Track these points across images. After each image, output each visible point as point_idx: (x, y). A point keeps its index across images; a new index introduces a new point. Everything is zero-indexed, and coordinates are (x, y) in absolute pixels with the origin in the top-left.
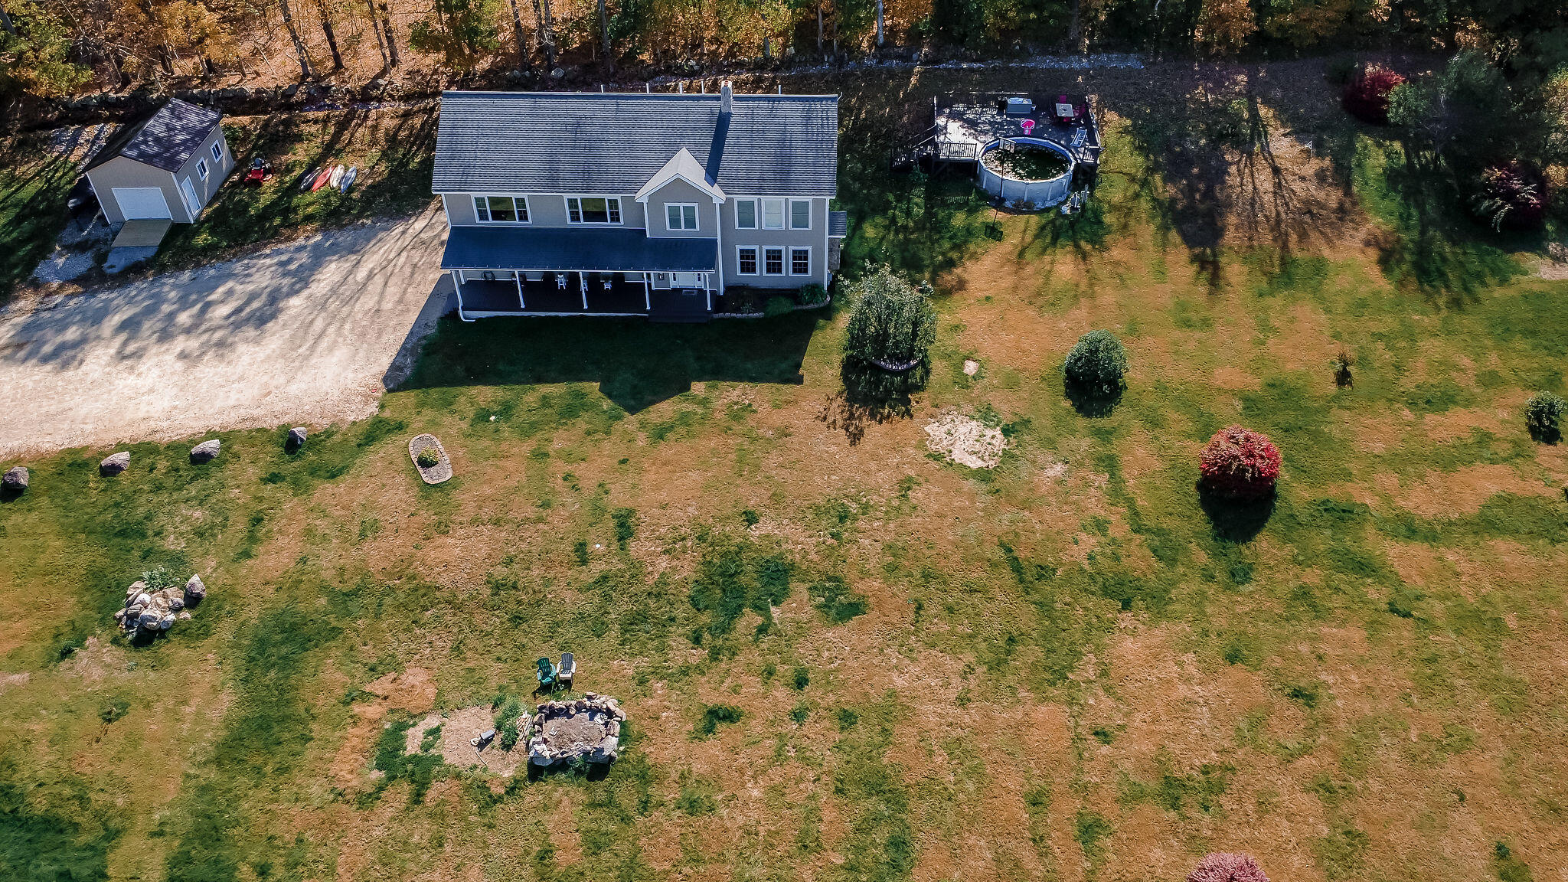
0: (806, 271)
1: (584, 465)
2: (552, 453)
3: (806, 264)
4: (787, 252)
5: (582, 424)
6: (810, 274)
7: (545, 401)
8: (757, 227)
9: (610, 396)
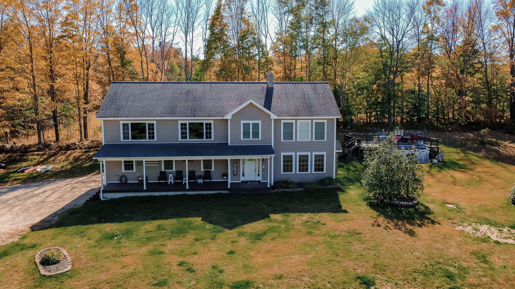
0: (322, 170)
1: (195, 256)
2: (167, 252)
3: (323, 165)
4: (311, 156)
5: (190, 236)
6: (325, 172)
7: (159, 228)
8: (294, 140)
9: (211, 222)
